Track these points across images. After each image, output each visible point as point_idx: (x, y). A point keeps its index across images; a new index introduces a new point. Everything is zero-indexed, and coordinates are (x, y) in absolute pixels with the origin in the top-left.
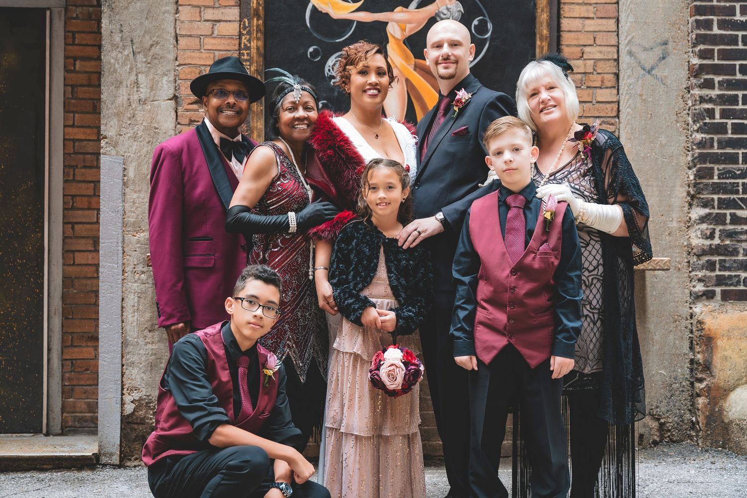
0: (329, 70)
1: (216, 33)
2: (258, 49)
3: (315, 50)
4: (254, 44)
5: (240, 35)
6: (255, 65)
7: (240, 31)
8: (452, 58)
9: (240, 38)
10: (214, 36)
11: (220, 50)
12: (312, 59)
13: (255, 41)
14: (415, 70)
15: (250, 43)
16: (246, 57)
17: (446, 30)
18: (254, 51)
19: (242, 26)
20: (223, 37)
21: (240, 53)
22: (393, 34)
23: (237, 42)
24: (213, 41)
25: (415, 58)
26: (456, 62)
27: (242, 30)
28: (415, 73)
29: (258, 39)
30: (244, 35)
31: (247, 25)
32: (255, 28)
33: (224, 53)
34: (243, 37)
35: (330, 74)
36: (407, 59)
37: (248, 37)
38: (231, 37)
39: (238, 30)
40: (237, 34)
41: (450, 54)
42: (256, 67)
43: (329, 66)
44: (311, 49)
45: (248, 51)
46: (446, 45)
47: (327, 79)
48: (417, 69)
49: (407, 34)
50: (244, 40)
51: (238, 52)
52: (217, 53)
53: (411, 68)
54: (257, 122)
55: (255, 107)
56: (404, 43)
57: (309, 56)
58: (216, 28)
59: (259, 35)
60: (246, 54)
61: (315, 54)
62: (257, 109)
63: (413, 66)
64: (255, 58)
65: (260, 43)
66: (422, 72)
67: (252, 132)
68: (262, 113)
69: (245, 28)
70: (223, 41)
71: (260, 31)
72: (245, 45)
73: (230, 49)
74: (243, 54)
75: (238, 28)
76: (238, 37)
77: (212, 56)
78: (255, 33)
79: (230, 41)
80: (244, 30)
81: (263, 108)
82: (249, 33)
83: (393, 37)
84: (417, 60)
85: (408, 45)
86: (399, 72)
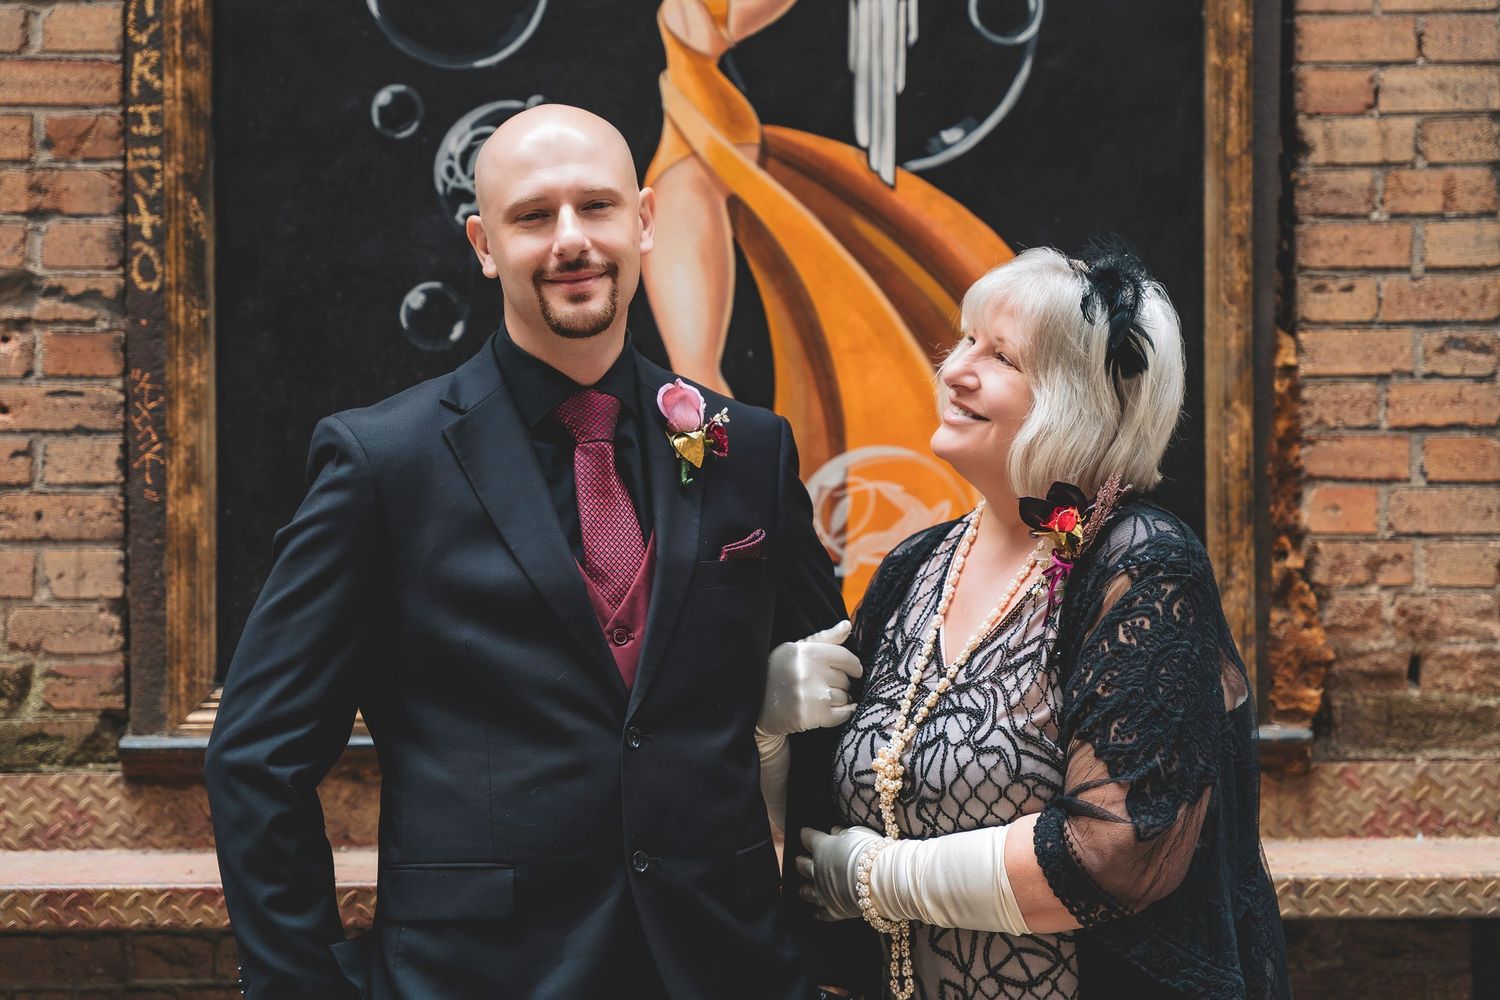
0: (450, 172)
1: (37, 42)
2: (189, 97)
3: (396, 97)
4: (173, 83)
5: (127, 48)
6: (180, 157)
7: (125, 34)
8: (595, 257)
9: (126, 62)
10: (32, 53)
11: (55, 106)
12: (388, 133)
13: (179, 72)
14: (762, 163)
15: (161, 77)
16: (146, 129)
18: (174, 108)
19: (131, 16)
20: (58, 58)
21: (125, 114)
22: (681, 34)
23: (114, 75)
24: (29, 73)
25: (764, 120)
26: (612, 271)
27: (132, 32)
28: (763, 176)
29: (190, 63)
30: (139, 47)
31: (150, 11)
32: (177, 24)
33: (66, 114)
34: (138, 58)
35: (452, 183)
36: (732, 124)
37: (154, 55)
38: (91, 59)
39: (119, 32)
40: (112, 46)
41: (588, 244)
42: (185, 165)
43: (451, 157)
44: (384, 97)
45: (154, 108)
46: (567, 213)
47: (444, 204)
48: (772, 163)
49: (733, 33)
50: (140, 68)
51: (117, 111)
52: (41, 116)
53: (748, 160)
54: (189, 363)
55: (182, 310)
56: (722, 66)
57: (376, 122)
58: (37, 24)
59: (193, 48)
60: (146, 119)
61: (396, 113)
62: (187, 316)
63: (755, 151)
64: (179, 133)
65: (199, 79)
66: (789, 173)
67: (171, 402)
68: (206, 332)
69: (143, 23)
70: (64, 73)
71: (198, 33)
72: (145, 85)
73: (87, 100)
74: (137, 119)
75: (117, 24)
76: (117, 57)
77: (24, 127)
78: (178, 42)
79: (87, 71)
80: (140, 29)
81: (209, 313)
82: (156, 42)
83: (684, 47)
84: (770, 130)
85: (735, 74)
86: (702, 173)
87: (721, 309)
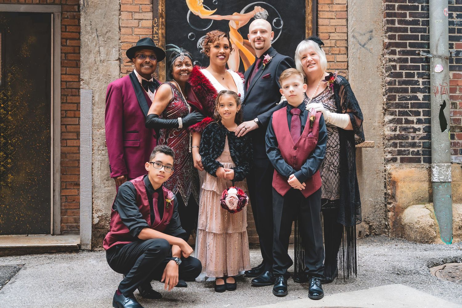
0: (199, 45)
1: (140, 25)
2: (162, 34)
3: (192, 34)
4: (160, 32)
5: (153, 27)
6: (161, 42)
7: (153, 25)
8: (262, 39)
9: (153, 28)
10: (139, 27)
11: (143, 35)
12: (190, 39)
13: (161, 30)
14: (244, 45)
15: (158, 31)
16: (156, 38)
17: (258, 24)
18: (160, 35)
19: (154, 22)
20: (144, 28)
21: (153, 36)
22: (232, 26)
23: (151, 30)
24: (139, 30)
25: (244, 39)
26: (264, 41)
27: (154, 24)
28: (244, 46)
29: (162, 29)
30: (155, 27)
31: (156, 22)
32: (161, 23)
33: (144, 36)
34: (155, 28)
35: (200, 47)
36: (239, 39)
37: (157, 28)
38: (148, 28)
39: (152, 24)
40: (151, 26)
41: (261, 37)
42: (162, 43)
43: (199, 43)
44: (190, 34)
45: (157, 35)
46: (259, 32)
47: (198, 50)
48: (245, 45)
49: (240, 26)
50: (155, 30)
51: (152, 36)
52: (141, 36)
53: (242, 44)
54: (162, 72)
55: (161, 64)
56: (238, 31)
57: (189, 38)
58: (140, 23)
59: (163, 27)
60: (156, 37)
61: (192, 36)
62: (162, 65)
63: (243, 43)
64: (161, 39)
65: (164, 31)
66: (247, 46)
67: (160, 77)
68: (165, 67)
69: (155, 23)
70: (144, 30)
71: (164, 25)
72: (156, 32)
73: (148, 34)
74: (155, 36)
75: (152, 23)
76: (152, 28)
77: (138, 38)
78: (161, 26)
79: (147, 30)
80: (155, 24)
81: (165, 65)
82: (158, 26)
83: (232, 28)
84: (244, 40)
85: (240, 32)
86: (235, 46)
87: (238, 66)
